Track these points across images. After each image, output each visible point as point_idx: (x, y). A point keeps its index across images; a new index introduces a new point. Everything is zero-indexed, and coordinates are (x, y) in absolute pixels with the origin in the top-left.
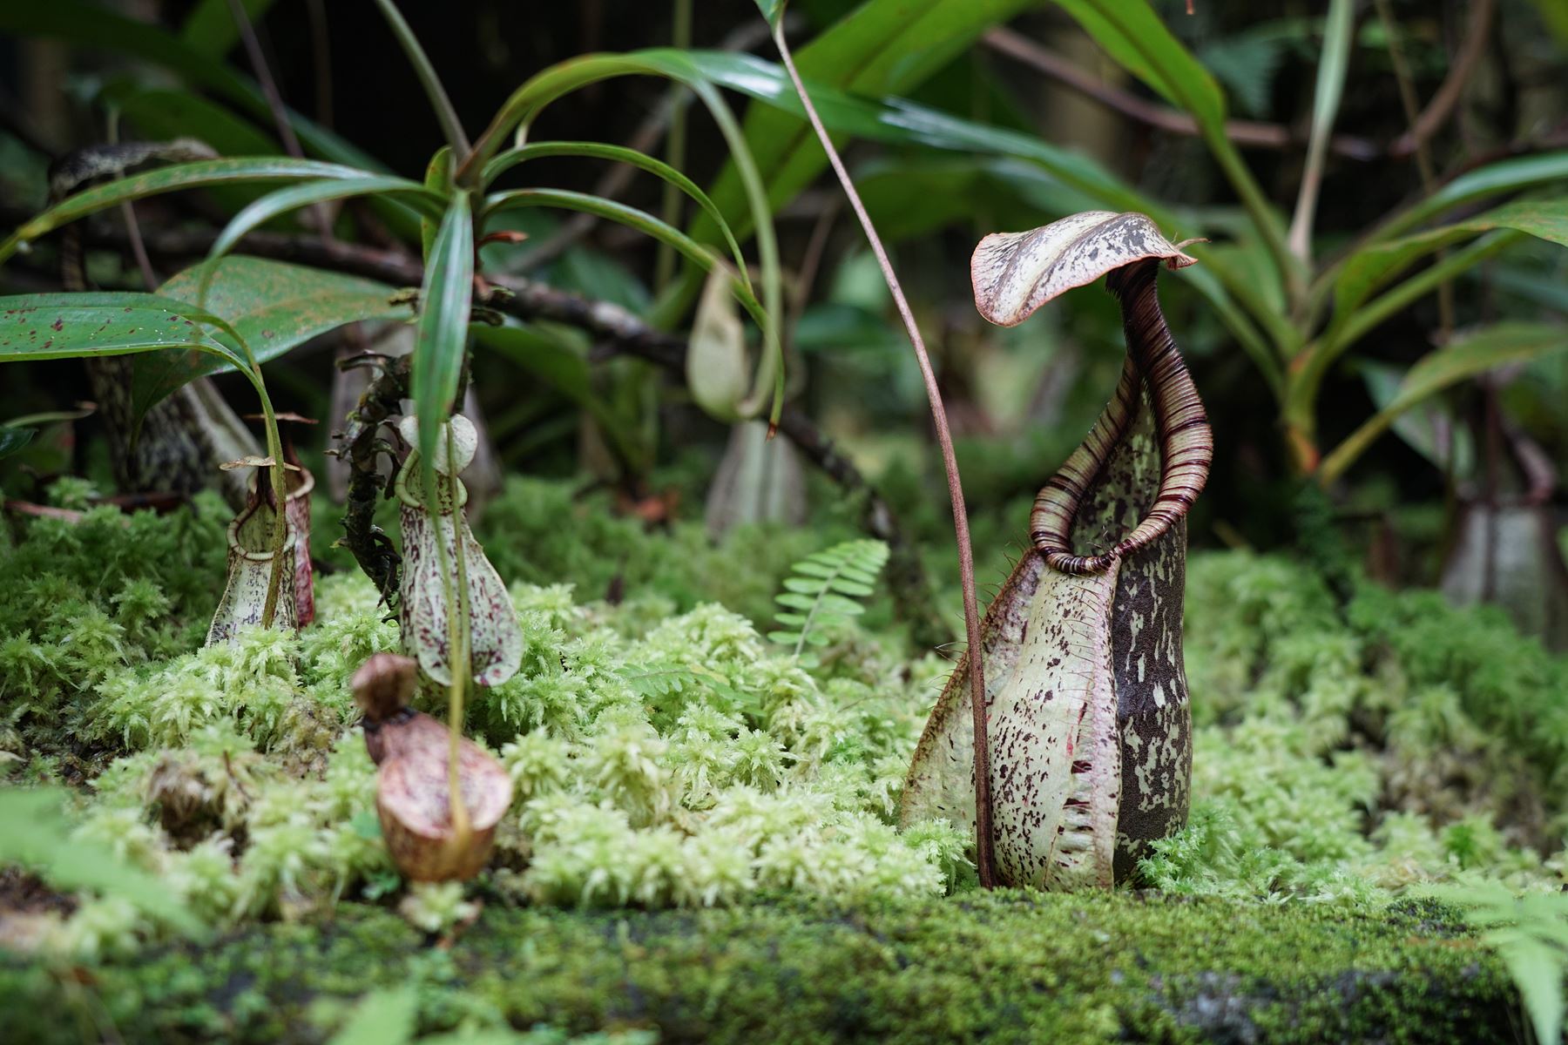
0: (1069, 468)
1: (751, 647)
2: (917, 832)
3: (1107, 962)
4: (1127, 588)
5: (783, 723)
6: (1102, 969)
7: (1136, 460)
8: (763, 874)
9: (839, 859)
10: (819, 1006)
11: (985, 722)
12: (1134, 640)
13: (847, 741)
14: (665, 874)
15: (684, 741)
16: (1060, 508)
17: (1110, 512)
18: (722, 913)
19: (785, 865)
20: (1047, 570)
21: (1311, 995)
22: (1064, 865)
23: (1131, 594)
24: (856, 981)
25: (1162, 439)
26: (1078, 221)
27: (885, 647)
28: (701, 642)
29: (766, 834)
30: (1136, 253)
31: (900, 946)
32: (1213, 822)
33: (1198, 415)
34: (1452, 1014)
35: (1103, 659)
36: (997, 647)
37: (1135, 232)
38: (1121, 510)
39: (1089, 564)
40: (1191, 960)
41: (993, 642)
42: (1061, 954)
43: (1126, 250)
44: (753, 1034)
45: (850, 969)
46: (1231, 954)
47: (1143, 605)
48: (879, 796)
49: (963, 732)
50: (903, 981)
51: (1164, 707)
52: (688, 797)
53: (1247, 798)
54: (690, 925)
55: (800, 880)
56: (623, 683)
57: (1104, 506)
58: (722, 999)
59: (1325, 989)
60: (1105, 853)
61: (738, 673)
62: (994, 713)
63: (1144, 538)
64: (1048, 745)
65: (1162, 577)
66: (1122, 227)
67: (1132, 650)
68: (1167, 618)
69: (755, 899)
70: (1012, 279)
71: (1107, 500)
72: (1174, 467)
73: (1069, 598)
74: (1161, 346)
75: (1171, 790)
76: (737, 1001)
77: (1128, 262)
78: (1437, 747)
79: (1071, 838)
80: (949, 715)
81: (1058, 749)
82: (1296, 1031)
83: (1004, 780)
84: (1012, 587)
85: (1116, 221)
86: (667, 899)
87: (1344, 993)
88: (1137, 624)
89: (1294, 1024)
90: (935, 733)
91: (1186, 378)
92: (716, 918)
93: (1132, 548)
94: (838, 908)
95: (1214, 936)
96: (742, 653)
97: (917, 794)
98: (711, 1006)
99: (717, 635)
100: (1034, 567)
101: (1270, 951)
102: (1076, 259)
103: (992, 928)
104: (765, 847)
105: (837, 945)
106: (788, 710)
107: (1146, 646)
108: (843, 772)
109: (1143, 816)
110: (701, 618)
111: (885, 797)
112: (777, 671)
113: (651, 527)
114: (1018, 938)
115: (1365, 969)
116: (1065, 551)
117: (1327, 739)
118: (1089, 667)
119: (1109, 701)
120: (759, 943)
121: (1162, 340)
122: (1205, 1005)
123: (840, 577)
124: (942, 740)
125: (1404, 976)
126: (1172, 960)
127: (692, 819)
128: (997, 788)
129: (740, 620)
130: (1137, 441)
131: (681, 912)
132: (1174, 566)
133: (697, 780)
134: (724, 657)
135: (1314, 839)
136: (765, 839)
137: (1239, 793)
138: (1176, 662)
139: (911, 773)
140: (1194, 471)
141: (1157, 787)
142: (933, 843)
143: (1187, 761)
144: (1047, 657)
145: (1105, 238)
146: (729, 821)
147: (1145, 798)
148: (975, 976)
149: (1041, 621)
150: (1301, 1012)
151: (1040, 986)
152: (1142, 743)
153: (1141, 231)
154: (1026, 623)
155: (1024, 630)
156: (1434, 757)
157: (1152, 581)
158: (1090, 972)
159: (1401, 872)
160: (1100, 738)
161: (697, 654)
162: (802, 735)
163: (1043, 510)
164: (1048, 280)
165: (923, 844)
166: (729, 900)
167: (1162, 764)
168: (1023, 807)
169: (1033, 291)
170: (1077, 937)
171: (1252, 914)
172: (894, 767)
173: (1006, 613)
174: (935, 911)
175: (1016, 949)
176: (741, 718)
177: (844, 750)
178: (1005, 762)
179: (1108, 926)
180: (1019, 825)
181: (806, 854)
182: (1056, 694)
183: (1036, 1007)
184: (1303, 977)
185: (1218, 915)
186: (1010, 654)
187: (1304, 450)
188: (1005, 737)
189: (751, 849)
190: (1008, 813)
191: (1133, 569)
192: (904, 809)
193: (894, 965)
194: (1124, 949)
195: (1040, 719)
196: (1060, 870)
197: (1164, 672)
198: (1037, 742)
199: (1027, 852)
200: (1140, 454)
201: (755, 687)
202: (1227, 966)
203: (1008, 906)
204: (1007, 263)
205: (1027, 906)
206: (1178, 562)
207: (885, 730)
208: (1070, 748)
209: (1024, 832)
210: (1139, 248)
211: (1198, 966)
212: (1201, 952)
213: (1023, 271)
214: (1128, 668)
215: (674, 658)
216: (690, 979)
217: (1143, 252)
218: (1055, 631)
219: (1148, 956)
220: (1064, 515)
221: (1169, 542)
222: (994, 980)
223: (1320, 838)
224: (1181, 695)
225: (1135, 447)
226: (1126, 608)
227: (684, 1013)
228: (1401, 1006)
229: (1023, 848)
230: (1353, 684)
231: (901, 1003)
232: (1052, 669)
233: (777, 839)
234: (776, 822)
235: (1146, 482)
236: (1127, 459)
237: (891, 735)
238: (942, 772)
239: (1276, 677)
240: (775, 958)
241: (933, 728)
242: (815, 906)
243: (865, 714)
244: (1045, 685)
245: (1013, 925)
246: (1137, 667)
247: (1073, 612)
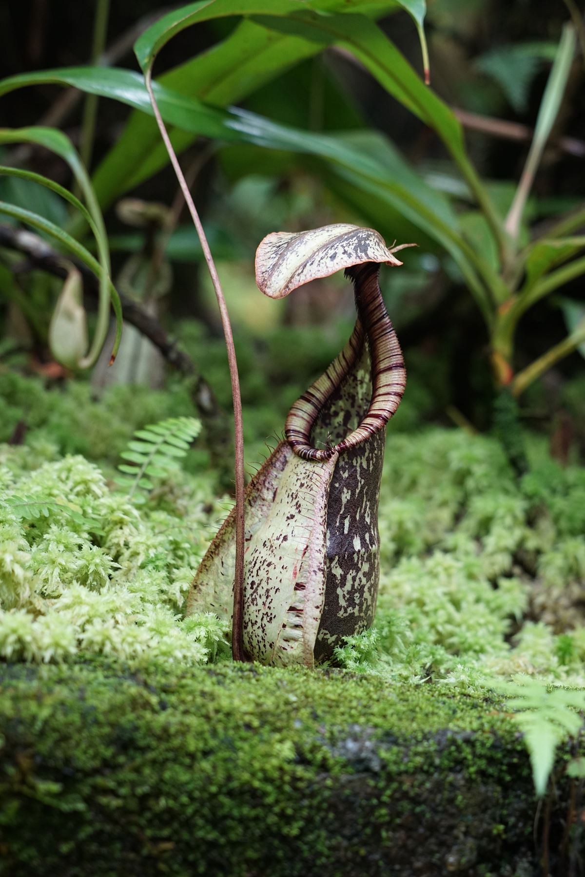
0: (315, 388)
1: (100, 488)
2: (192, 621)
3: (293, 714)
4: (341, 472)
5: (115, 541)
6: (289, 718)
7: (359, 386)
8: (84, 645)
9: (135, 637)
10: (106, 730)
11: (243, 553)
12: (343, 507)
13: (156, 556)
14: (20, 640)
15: (46, 550)
16: (306, 415)
17: (340, 419)
18: (53, 668)
19: (98, 639)
20: (293, 455)
21: (418, 742)
22: (284, 649)
23: (344, 477)
24: (131, 716)
25: (375, 375)
26: (328, 231)
27: (200, 486)
28: (67, 482)
29: (90, 618)
30: (360, 258)
31: (163, 696)
32: (393, 625)
33: (399, 362)
34: (506, 761)
35: (320, 518)
36: (257, 503)
37: (363, 242)
38: (347, 417)
39: (319, 454)
40: (346, 717)
41: (255, 499)
42: (265, 708)
43: (355, 255)
44: (63, 745)
45: (128, 709)
46: (373, 714)
47: (351, 484)
48: (174, 594)
49: (230, 557)
50: (162, 718)
51: (359, 551)
52: (45, 588)
53: (426, 608)
54: (33, 674)
55: (107, 649)
56: (9, 509)
57: (336, 414)
58: (46, 722)
59: (428, 740)
60: (309, 643)
61: (89, 505)
62: (251, 546)
63: (354, 441)
64: (282, 570)
65: (365, 466)
66: (355, 238)
67: (341, 513)
68: (367, 493)
69: (78, 659)
70: (281, 267)
71: (338, 410)
72: (379, 395)
73: (304, 475)
74: (378, 315)
75: (361, 605)
76: (54, 723)
77: (354, 264)
78: (571, 578)
79: (290, 632)
80: (223, 544)
81: (287, 573)
82: (406, 764)
83: (253, 591)
84: (269, 465)
85: (352, 234)
86: (20, 656)
87: (439, 743)
88: (346, 496)
89: (406, 760)
90: (213, 556)
91: (393, 336)
92: (50, 670)
93: (346, 447)
94: (129, 669)
95: (364, 702)
96: (94, 491)
97: (199, 594)
98: (38, 725)
99: (78, 478)
100: (285, 453)
101: (397, 714)
102: (322, 259)
103: (225, 688)
104: (88, 627)
105: (123, 693)
106: (119, 532)
107: (351, 510)
108: (151, 577)
109: (340, 620)
110: (68, 465)
111: (178, 594)
112: (115, 506)
113: (49, 386)
114: (240, 696)
115: (456, 729)
116: (306, 444)
117: (497, 569)
118: (312, 523)
119: (321, 546)
120: (74, 688)
121: (380, 310)
122: (351, 745)
123: (166, 443)
124: (217, 560)
125: (478, 735)
126: (334, 715)
127: (44, 604)
128: (248, 596)
129: (94, 469)
130: (360, 374)
131: (28, 665)
132: (374, 459)
133: (52, 577)
134: (81, 493)
135: (466, 639)
136: (89, 621)
137: (421, 603)
138: (371, 522)
139: (196, 580)
140: (392, 399)
141: (351, 602)
142: (203, 628)
143: (374, 586)
144: (287, 513)
145: (342, 246)
146: (67, 607)
147: (343, 609)
148: (207, 718)
149: (286, 489)
150: (411, 753)
151: (248, 726)
152: (343, 573)
153: (368, 242)
154: (277, 489)
155: (275, 494)
156: (567, 585)
157: (358, 469)
158: (281, 720)
159: (516, 665)
160: (313, 569)
161: (63, 490)
162: (128, 549)
163: (295, 415)
164: (302, 272)
165: (196, 628)
166: (60, 660)
167: (356, 587)
168: (262, 609)
169: (292, 277)
170: (277, 697)
171: (394, 689)
172: (185, 576)
173: (264, 481)
174: (189, 675)
175: (237, 702)
176: (86, 536)
177: (153, 562)
178: (254, 579)
179: (299, 692)
180: (259, 620)
181: (113, 633)
182: (290, 537)
183: (244, 739)
184: (415, 731)
185: (372, 689)
186: (265, 508)
187: (503, 369)
188: (256, 563)
189: (79, 626)
190: (253, 612)
191: (346, 460)
192: (189, 603)
193: (157, 708)
194: (305, 707)
195: (278, 553)
196: (282, 652)
197: (361, 528)
198: (275, 568)
199: (262, 639)
200: (362, 382)
201: (100, 515)
202: (368, 721)
203: (240, 674)
204: (278, 256)
205: (251, 675)
206: (377, 457)
207: (184, 549)
208: (295, 574)
209: (262, 625)
210: (363, 254)
211: (350, 720)
212: (353, 712)
213: (288, 263)
214: (338, 524)
215: (47, 492)
216: (27, 708)
217: (365, 258)
218: (294, 496)
219: (319, 712)
220: (308, 419)
221: (372, 444)
222: (220, 721)
223: (470, 637)
224: (372, 543)
225: (359, 378)
226: (340, 485)
227: (21, 729)
228: (474, 754)
229: (260, 636)
230: (519, 532)
231: (158, 731)
232: (289, 521)
233: (97, 621)
234: (97, 610)
235: (365, 401)
236: (353, 385)
237: (188, 553)
238: (215, 581)
239: (470, 524)
240: (82, 699)
241: (212, 552)
242: (115, 666)
243: (171, 538)
244: (283, 531)
245: (239, 686)
246: (344, 524)
247: (306, 485)
